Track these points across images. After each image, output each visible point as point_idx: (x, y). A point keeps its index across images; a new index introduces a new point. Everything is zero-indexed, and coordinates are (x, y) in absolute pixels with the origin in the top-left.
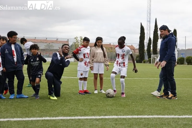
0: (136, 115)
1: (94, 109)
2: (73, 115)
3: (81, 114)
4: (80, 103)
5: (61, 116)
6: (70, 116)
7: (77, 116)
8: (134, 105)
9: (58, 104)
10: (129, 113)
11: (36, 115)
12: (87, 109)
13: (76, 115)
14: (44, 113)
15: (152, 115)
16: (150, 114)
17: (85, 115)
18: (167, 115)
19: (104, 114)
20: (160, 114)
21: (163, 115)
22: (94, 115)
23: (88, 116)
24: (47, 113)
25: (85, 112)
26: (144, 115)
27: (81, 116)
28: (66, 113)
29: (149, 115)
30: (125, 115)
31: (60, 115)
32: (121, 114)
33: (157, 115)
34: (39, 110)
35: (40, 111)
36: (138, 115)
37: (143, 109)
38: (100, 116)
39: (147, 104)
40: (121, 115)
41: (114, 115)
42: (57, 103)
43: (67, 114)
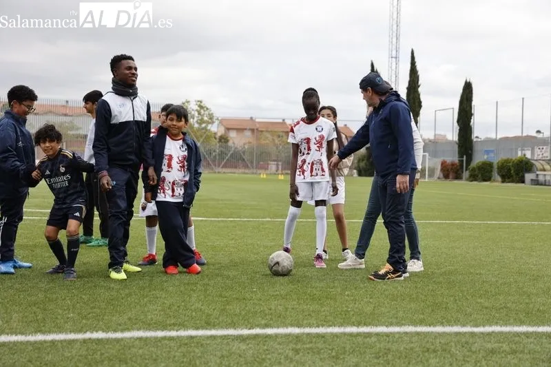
0: (353, 324)
1: (235, 308)
2: (174, 325)
3: (198, 322)
4: (194, 291)
5: (139, 329)
6: (164, 328)
7: (185, 327)
8: (348, 295)
9: (130, 295)
10: (334, 318)
11: (68, 326)
12: (214, 310)
13: (183, 326)
14: (88, 319)
15: (399, 324)
16: (394, 320)
17: (208, 325)
18: (442, 324)
19: (263, 322)
20: (421, 322)
21: (430, 326)
22: (233, 325)
23: (217, 329)
24: (99, 320)
25: (209, 315)
26: (377, 326)
27: (197, 329)
28: (152, 319)
29: (391, 324)
30: (323, 326)
31: (136, 324)
32: (313, 321)
33: (415, 324)
34: (73, 313)
35: (79, 314)
36: (359, 324)
37: (374, 307)
38: (250, 329)
39: (386, 293)
40: (310, 326)
41: (292, 325)
42: (127, 291)
43: (155, 323)
